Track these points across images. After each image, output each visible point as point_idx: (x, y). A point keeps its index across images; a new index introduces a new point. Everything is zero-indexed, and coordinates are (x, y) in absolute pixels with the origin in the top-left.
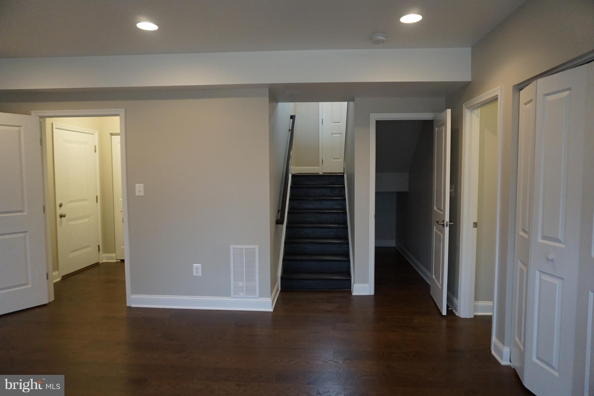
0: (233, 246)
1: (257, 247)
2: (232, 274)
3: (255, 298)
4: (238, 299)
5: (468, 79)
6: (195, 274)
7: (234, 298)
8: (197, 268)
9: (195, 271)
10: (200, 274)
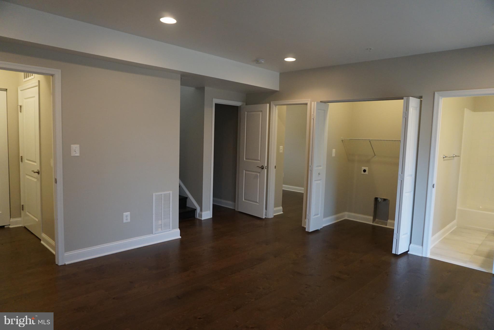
0: (155, 194)
1: (171, 192)
2: (154, 216)
3: (169, 230)
4: (157, 235)
5: (277, 89)
6: (125, 221)
7: (155, 234)
8: (127, 216)
9: (125, 218)
10: (129, 220)
